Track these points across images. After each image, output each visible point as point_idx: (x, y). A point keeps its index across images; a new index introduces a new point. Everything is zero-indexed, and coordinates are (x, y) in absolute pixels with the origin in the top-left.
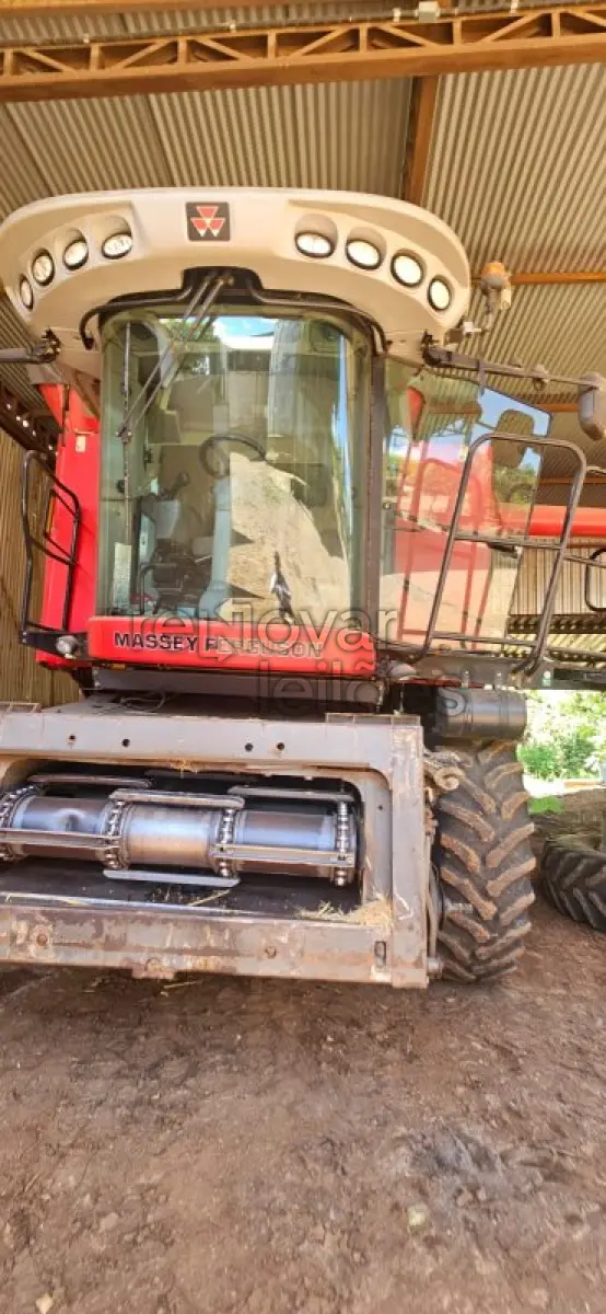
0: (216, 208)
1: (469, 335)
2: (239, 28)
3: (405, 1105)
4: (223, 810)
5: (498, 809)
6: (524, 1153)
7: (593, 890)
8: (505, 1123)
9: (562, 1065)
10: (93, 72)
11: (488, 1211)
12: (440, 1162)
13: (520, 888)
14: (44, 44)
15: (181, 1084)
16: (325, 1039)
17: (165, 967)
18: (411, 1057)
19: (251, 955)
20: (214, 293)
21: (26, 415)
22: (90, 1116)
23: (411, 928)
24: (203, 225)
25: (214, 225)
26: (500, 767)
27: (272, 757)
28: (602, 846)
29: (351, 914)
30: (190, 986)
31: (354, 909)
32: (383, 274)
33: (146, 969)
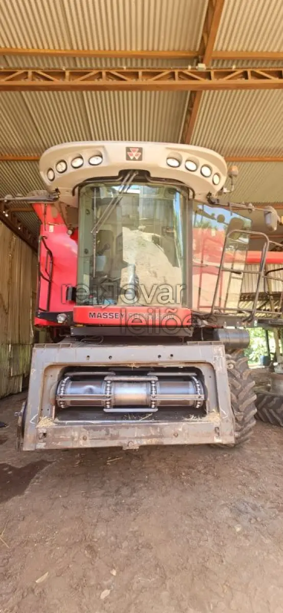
0: (138, 149)
1: (225, 193)
2: (127, 69)
3: (220, 494)
4: (150, 382)
5: (241, 376)
6: (268, 505)
7: (271, 408)
8: (259, 496)
9: (274, 474)
10: (67, 82)
11: (262, 524)
12: (240, 511)
13: (251, 407)
14: (45, 69)
15: (131, 495)
16: (182, 474)
17: (135, 444)
18: (218, 477)
19: (168, 437)
20: (132, 178)
21: (7, 211)
22: (99, 511)
23: (227, 421)
24: (132, 155)
25: (137, 155)
26: (241, 359)
27: (168, 360)
28: (271, 390)
29: (203, 418)
30: (118, 460)
31: (205, 416)
32: (198, 173)
33: (128, 446)
